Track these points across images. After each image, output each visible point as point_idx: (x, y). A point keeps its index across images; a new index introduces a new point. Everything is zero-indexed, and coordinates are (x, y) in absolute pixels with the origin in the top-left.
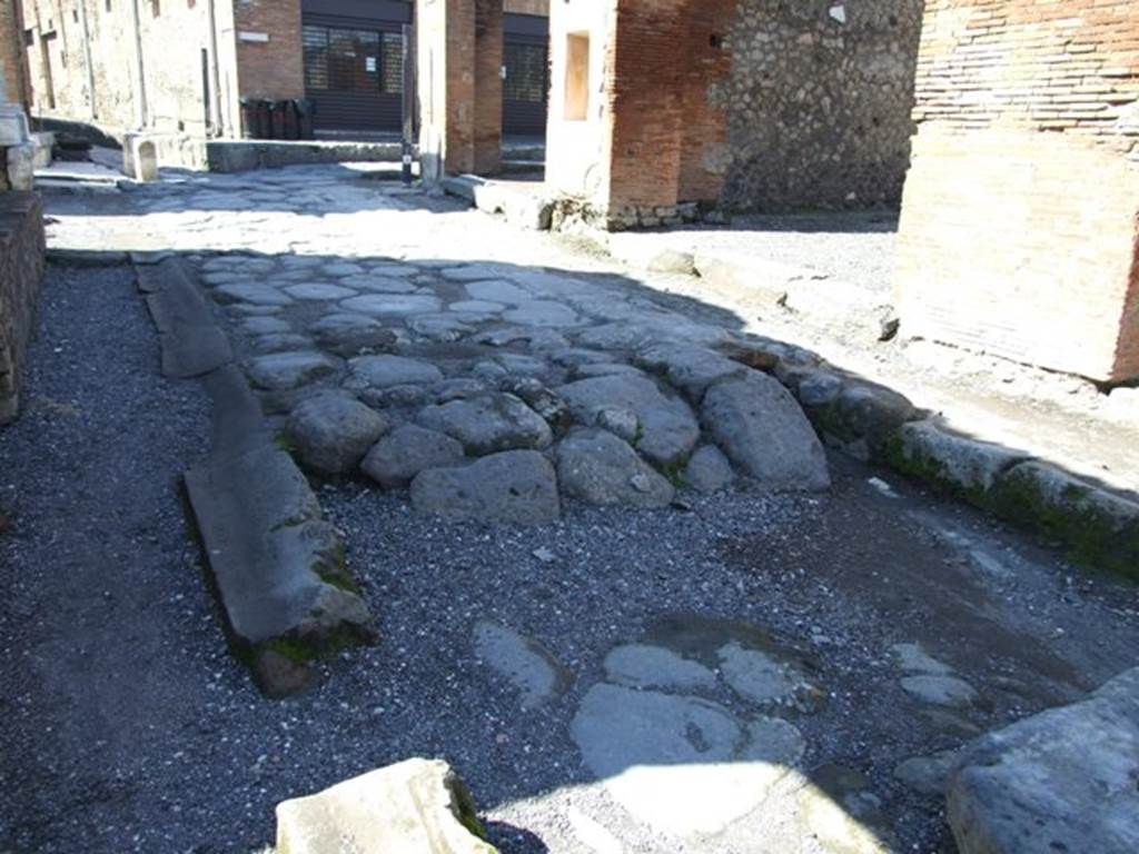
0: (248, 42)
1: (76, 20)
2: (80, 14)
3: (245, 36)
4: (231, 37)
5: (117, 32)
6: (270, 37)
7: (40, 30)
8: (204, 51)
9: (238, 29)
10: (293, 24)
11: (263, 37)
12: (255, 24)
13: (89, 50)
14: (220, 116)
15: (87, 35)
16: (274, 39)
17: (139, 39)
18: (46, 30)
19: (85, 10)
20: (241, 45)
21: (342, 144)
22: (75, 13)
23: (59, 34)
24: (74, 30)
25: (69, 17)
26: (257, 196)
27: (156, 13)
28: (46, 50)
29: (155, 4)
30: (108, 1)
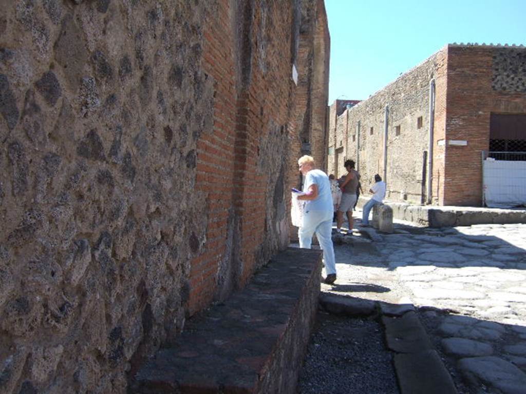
0: (453, 147)
1: (354, 140)
2: (357, 136)
3: (452, 142)
4: (443, 143)
5: (375, 145)
6: (468, 143)
7: (335, 147)
8: (426, 153)
9: (447, 139)
10: (485, 134)
11: (464, 143)
12: (459, 135)
13: (358, 155)
15: (359, 147)
16: (471, 144)
17: (386, 147)
18: (338, 146)
19: (359, 135)
20: (449, 148)
21: (515, 211)
22: (354, 136)
23: (345, 149)
24: (352, 145)
25: (350, 139)
26: (467, 251)
27: (398, 133)
28: (337, 157)
29: (398, 128)
30: (372, 129)
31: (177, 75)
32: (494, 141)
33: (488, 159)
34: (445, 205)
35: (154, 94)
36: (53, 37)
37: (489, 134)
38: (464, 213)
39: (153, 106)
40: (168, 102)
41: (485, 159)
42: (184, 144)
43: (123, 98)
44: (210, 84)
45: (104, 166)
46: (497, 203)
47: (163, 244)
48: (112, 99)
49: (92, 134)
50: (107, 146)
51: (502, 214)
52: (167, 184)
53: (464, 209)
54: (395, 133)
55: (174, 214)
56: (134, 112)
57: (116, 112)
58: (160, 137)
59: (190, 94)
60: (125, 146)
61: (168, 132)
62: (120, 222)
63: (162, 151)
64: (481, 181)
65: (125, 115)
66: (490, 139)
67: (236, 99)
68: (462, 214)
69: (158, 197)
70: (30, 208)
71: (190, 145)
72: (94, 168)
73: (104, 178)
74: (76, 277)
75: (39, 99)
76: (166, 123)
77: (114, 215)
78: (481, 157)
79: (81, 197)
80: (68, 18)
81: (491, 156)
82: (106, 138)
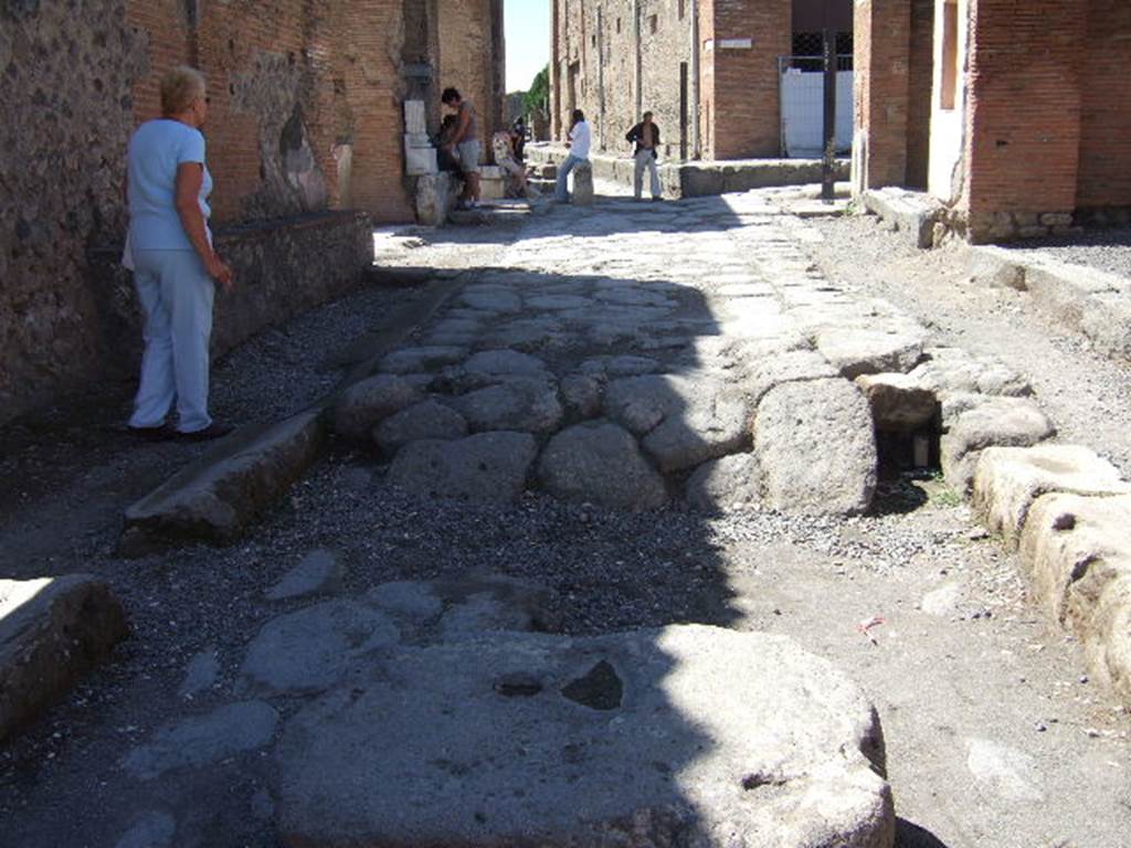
0: (728, 51)
1: (594, 46)
2: (597, 40)
3: (726, 44)
4: (710, 45)
5: (623, 54)
6: (753, 43)
7: (569, 61)
8: (684, 66)
9: (718, 38)
10: (784, 25)
11: (746, 44)
12: (736, 29)
13: (601, 74)
14: (699, 136)
15: (601, 58)
16: (759, 45)
17: (639, 58)
18: (572, 60)
19: (601, 35)
20: (721, 56)
22: (594, 38)
23: (581, 64)
24: (592, 55)
25: (589, 45)
27: (654, 29)
28: (572, 81)
29: (654, 18)
30: (619, 20)
31: (100, 39)
32: (801, 36)
33: (789, 70)
34: (717, 159)
35: (81, 58)
36: (10, 44)
37: (790, 25)
38: (737, 170)
39: (82, 67)
40: (95, 61)
41: (784, 70)
42: (116, 91)
43: (56, 67)
44: (142, 35)
45: (50, 110)
46: (807, 149)
47: (106, 167)
48: (48, 69)
49: (39, 91)
50: (49, 97)
51: (802, 167)
52: (103, 122)
53: (737, 164)
54: (649, 28)
55: (114, 145)
56: (65, 73)
57: (53, 76)
58: (91, 88)
59: (117, 50)
60: (62, 95)
61: (98, 84)
62: (65, 145)
63: (94, 98)
64: (778, 113)
65: (59, 77)
66: (794, 34)
67: (184, 39)
68: (734, 172)
69: (95, 131)
70: (12, 130)
71: (123, 91)
72: (42, 112)
73: (50, 117)
74: (41, 172)
75: (9, 77)
76: (95, 78)
77: (60, 141)
78: (778, 68)
79: (36, 127)
80: (17, 32)
81: (796, 65)
82: (48, 92)
